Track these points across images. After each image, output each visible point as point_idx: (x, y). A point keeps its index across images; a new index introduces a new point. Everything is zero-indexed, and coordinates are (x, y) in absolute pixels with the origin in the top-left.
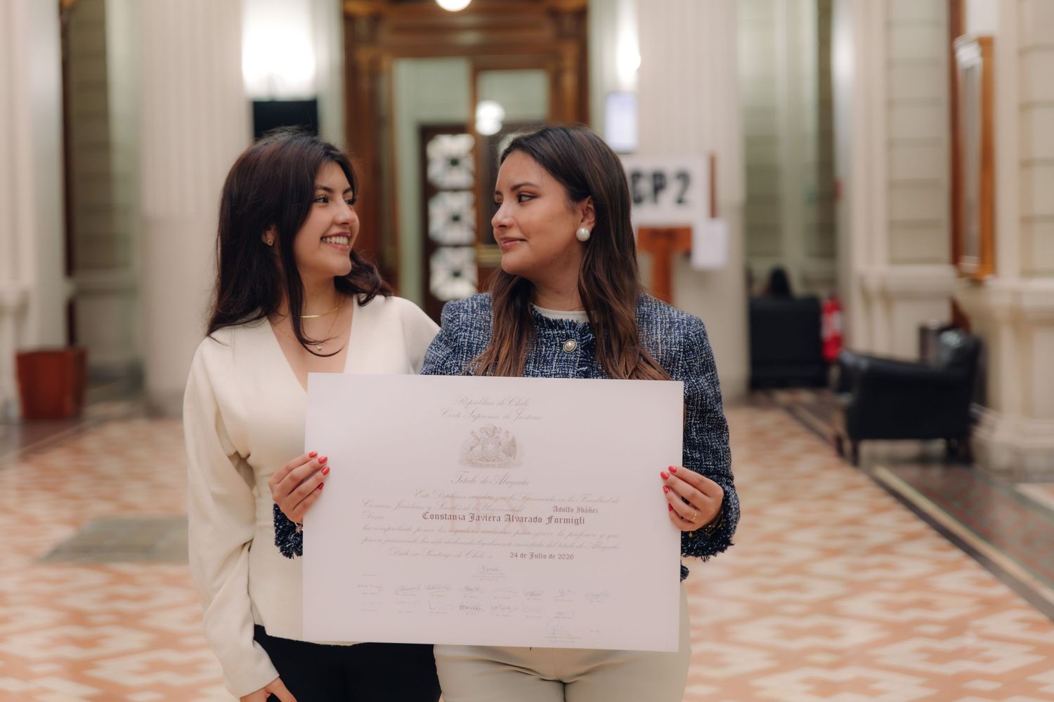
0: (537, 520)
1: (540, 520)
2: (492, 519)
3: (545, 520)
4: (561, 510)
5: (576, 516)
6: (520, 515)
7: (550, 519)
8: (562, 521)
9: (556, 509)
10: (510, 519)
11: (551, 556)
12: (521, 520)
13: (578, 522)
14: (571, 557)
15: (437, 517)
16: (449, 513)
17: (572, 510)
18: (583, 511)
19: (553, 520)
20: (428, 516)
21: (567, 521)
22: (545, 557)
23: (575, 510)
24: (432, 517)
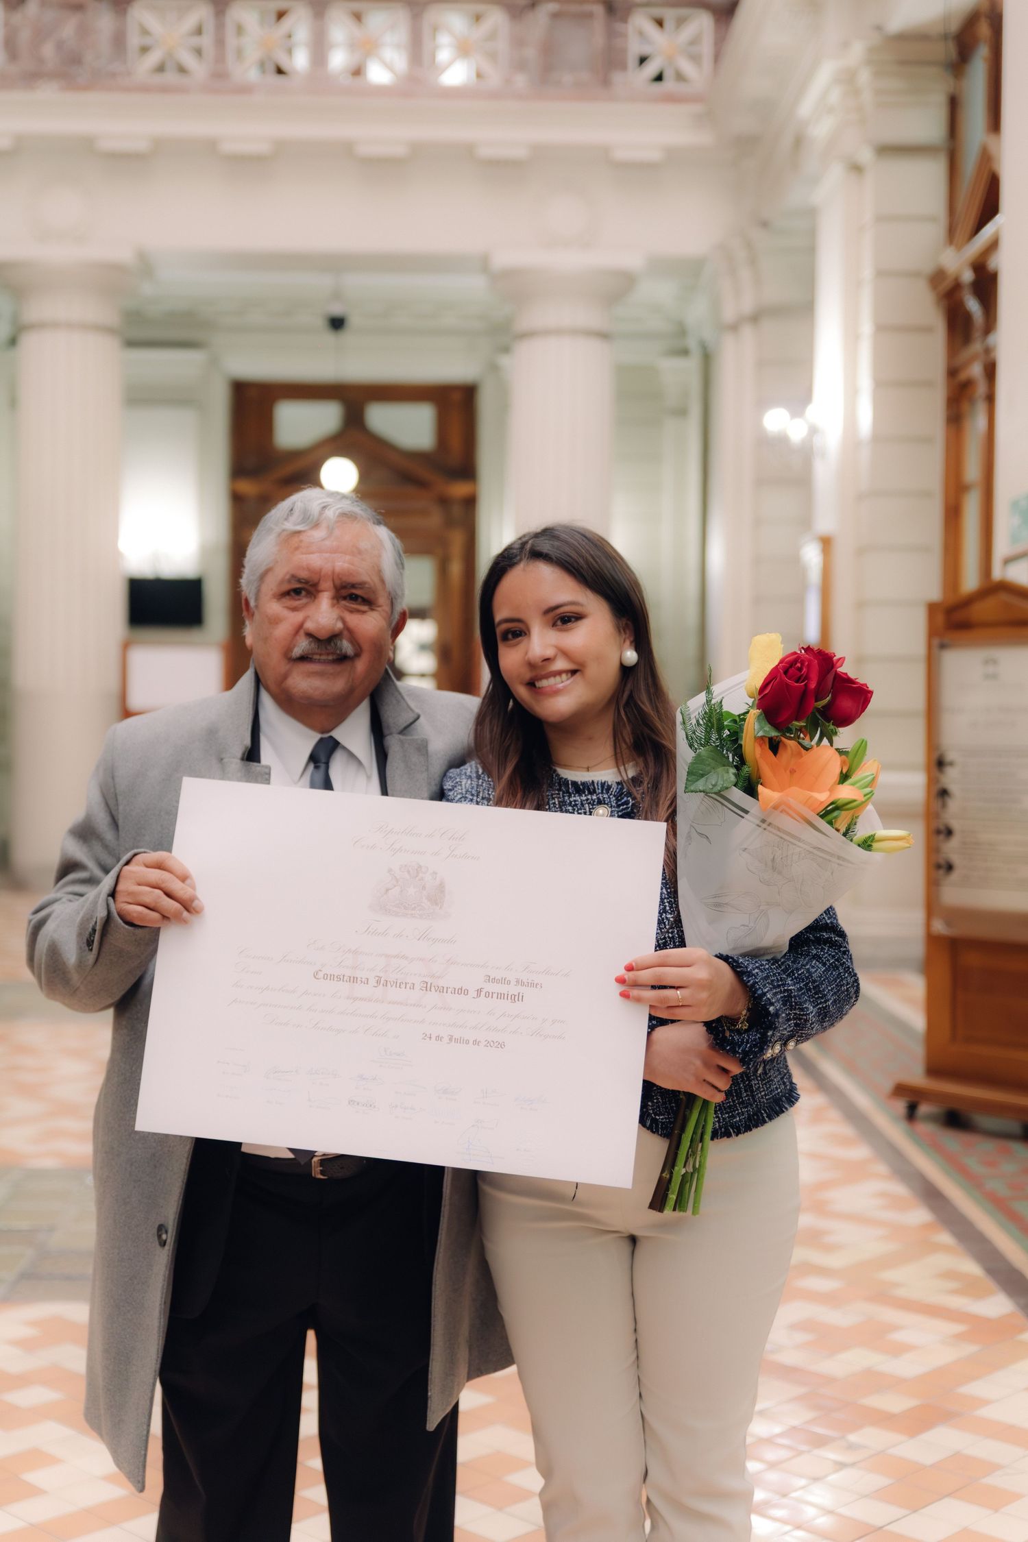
0: (462, 991)
1: (466, 992)
2: (403, 986)
3: (473, 993)
4: (494, 980)
5: (513, 989)
6: (441, 983)
7: (479, 991)
8: (495, 995)
9: (489, 979)
10: (427, 987)
11: (476, 1042)
12: (441, 990)
13: (516, 998)
14: (501, 1044)
15: (332, 977)
16: (345, 974)
17: (509, 982)
18: (523, 984)
19: (483, 993)
20: (321, 975)
21: (501, 996)
22: (468, 1042)
23: (513, 982)
24: (325, 977)
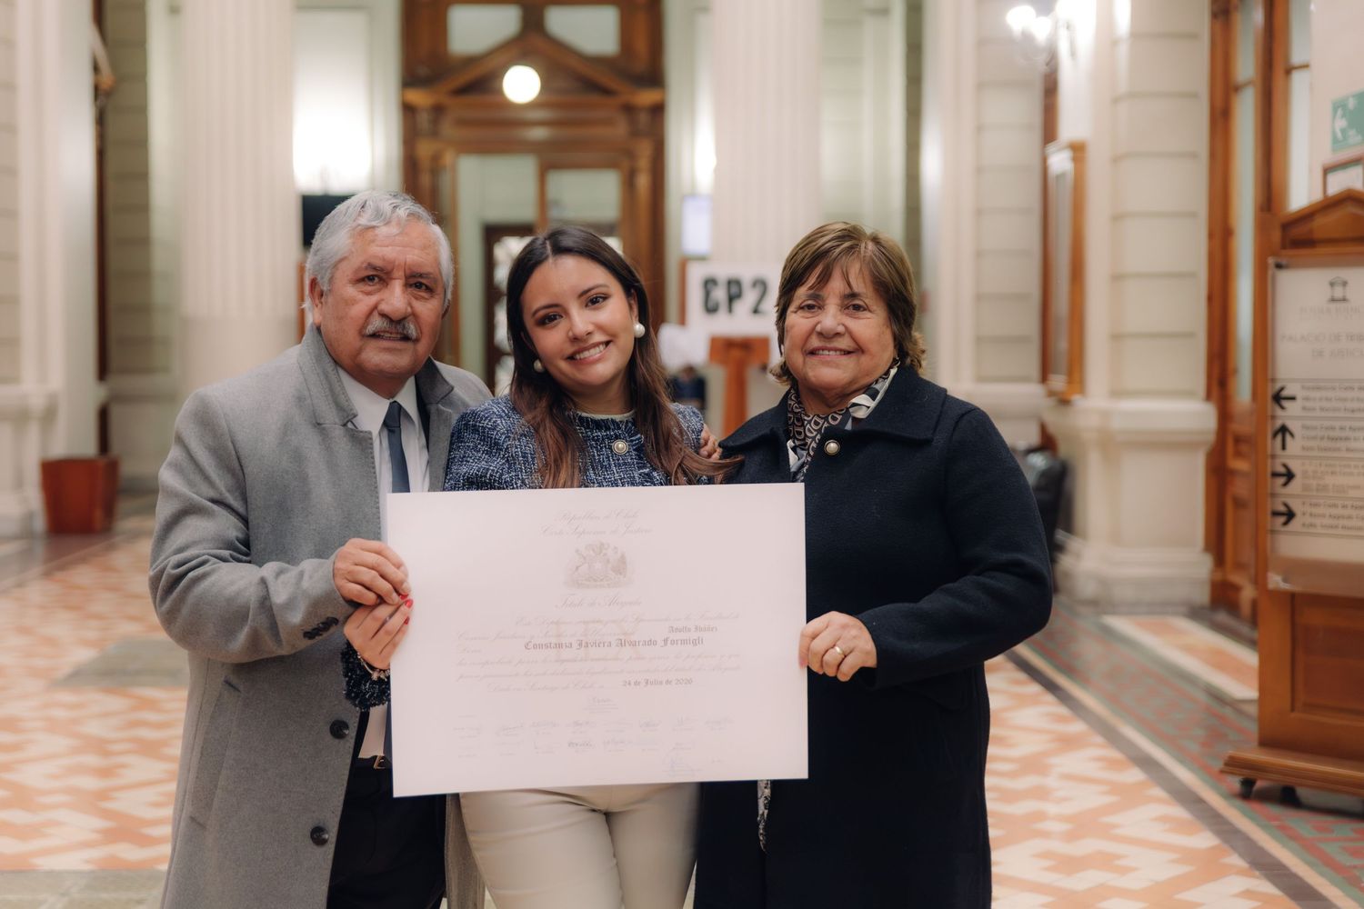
0: (651, 643)
1: (655, 643)
2: (602, 645)
3: (660, 643)
4: (679, 630)
5: (694, 635)
6: (633, 638)
7: (666, 641)
8: (679, 642)
9: (672, 630)
10: (622, 643)
11: (668, 682)
12: (633, 644)
13: (695, 642)
14: (689, 682)
15: (540, 646)
16: (554, 641)
17: (689, 630)
18: (701, 630)
19: (669, 642)
20: (531, 645)
21: (684, 642)
22: (661, 683)
23: (693, 630)
24: (535, 646)
